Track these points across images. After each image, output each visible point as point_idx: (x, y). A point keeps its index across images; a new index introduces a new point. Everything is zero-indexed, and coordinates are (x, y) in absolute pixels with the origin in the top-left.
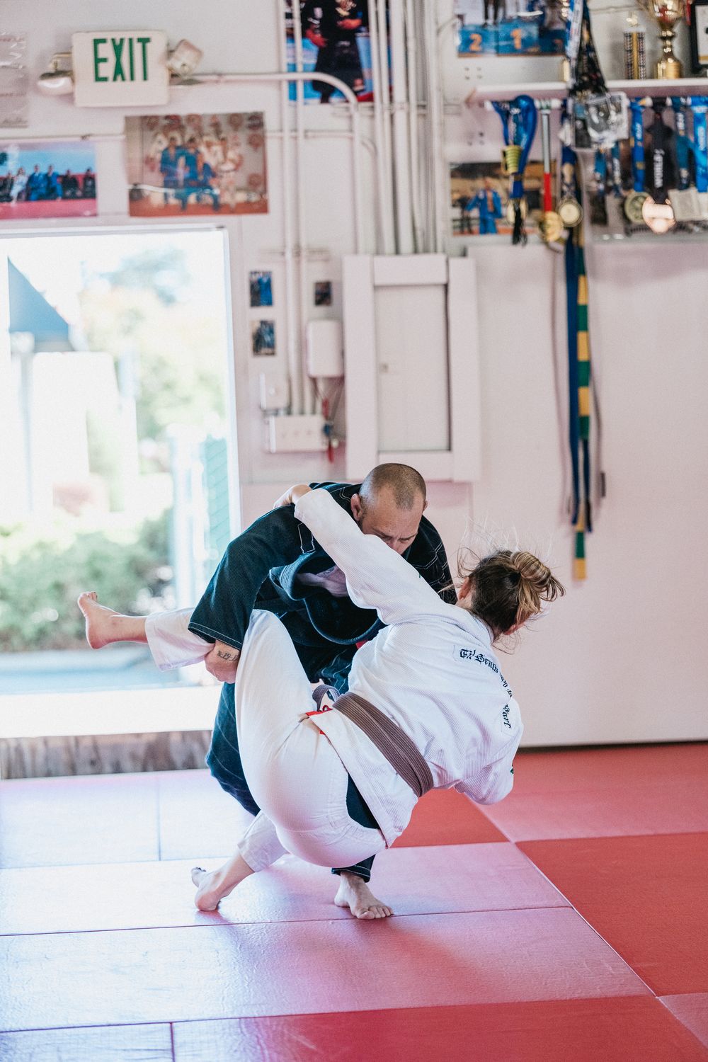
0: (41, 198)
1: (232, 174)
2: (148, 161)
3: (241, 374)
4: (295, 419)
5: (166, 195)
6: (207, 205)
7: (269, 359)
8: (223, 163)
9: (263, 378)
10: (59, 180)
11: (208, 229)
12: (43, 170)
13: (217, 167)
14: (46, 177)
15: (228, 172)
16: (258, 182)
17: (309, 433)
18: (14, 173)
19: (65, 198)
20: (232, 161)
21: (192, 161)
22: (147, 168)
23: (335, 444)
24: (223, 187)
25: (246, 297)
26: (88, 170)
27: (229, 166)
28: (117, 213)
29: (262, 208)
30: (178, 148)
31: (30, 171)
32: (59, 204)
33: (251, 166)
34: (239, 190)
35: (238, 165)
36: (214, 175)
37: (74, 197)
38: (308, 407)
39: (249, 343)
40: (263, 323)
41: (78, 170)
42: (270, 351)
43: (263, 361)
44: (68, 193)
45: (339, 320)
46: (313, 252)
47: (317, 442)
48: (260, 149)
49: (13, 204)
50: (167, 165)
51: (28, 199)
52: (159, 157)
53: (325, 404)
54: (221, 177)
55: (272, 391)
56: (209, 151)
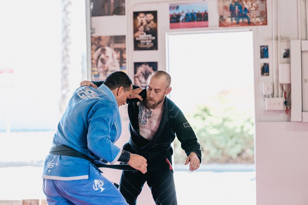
0: (190, 21)
1: (254, 11)
2: (225, 8)
3: (257, 82)
4: (275, 99)
5: (232, 20)
6: (246, 23)
7: (267, 77)
8: (252, 8)
9: (263, 84)
10: (195, 15)
11: (247, 31)
12: (191, 11)
13: (249, 9)
14: (192, 14)
15: (253, 11)
16: (264, 14)
17: (279, 104)
18: (181, 13)
19: (198, 21)
20: (255, 7)
21: (240, 8)
22: (225, 10)
23: (288, 108)
24: (251, 16)
25: (259, 55)
26: (206, 11)
27: (254, 9)
28: (215, 26)
29: (265, 23)
30: (235, 2)
31: (186, 12)
32: (196, 23)
33: (261, 9)
34: (257, 17)
35: (256, 8)
36: (248, 12)
37: (201, 20)
38: (280, 95)
39: (260, 71)
40: (265, 64)
41: (202, 11)
42: (267, 74)
43: (265, 78)
44: (199, 19)
45: (289, 63)
46: (282, 39)
47: (282, 107)
48: (264, 2)
49: (181, 23)
50: (232, 9)
51: (185, 22)
52: (229, 6)
53: (285, 93)
54: (251, 12)
55: (266, 89)
56: (246, 4)
